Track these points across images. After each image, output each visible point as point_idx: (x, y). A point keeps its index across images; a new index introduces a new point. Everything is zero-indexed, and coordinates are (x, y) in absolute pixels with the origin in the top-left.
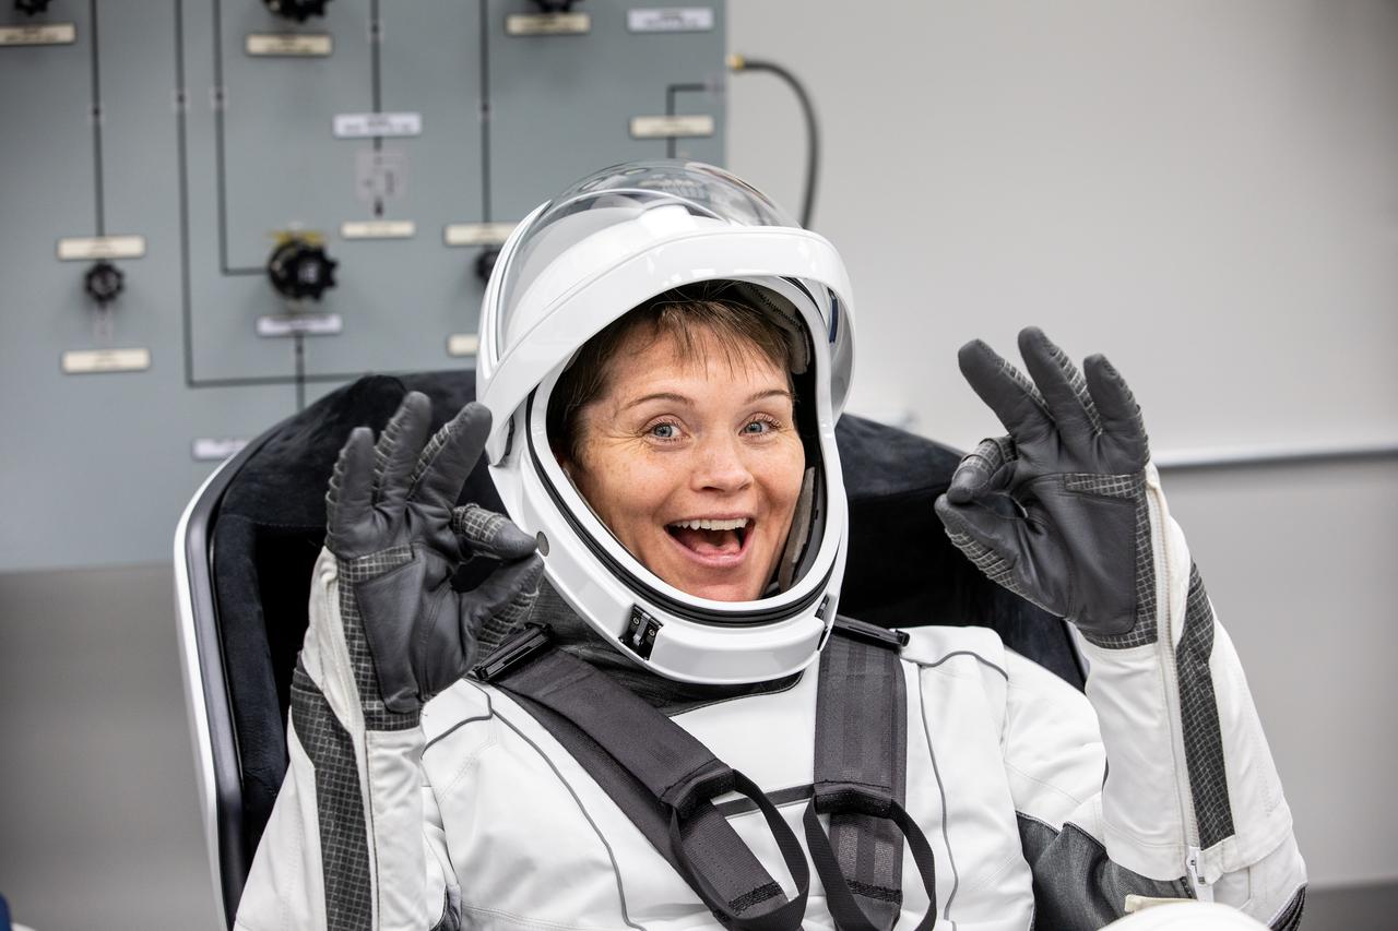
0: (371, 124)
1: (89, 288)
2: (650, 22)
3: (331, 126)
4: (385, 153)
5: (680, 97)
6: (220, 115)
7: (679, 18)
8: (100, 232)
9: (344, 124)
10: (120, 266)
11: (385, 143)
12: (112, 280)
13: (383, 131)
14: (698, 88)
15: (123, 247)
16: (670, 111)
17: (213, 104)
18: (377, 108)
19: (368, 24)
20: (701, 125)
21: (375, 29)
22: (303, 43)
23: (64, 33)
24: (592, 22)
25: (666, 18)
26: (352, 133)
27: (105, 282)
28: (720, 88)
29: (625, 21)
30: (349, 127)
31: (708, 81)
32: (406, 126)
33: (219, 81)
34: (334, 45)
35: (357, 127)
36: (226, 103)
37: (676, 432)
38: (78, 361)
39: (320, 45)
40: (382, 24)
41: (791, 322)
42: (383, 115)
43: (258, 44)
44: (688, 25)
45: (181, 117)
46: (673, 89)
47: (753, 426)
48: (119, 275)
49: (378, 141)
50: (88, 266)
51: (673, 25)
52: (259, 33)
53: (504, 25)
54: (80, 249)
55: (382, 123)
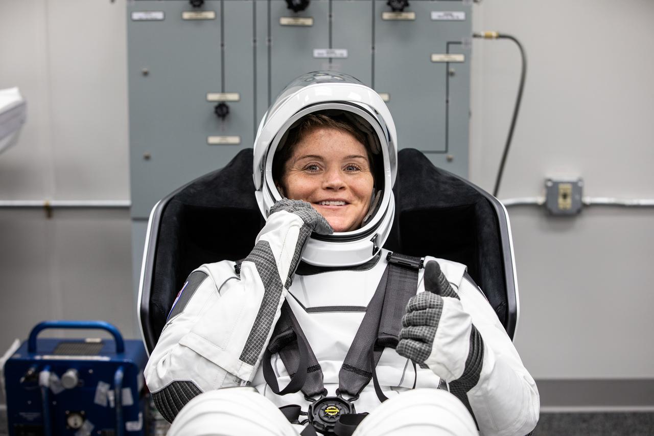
0: (328, 53)
1: (216, 112)
2: (440, 16)
3: (312, 53)
4: (334, 64)
5: (451, 46)
6: (269, 48)
7: (451, 15)
8: (223, 91)
9: (317, 53)
10: (228, 104)
11: (333, 60)
12: (225, 109)
13: (332, 56)
14: (459, 43)
15: (232, 97)
16: (448, 52)
17: (267, 43)
18: (331, 47)
19: (328, 14)
20: (460, 58)
21: (330, 16)
22: (302, 21)
23: (210, 15)
24: (416, 16)
25: (447, 15)
26: (321, 56)
27: (222, 110)
28: (468, 44)
29: (430, 16)
30: (319, 54)
31: (463, 40)
32: (342, 54)
33: (269, 35)
34: (314, 22)
35: (323, 54)
36: (272, 43)
37: (318, 168)
38: (213, 140)
39: (309, 22)
40: (333, 14)
41: (369, 130)
42: (333, 50)
43: (285, 21)
44: (455, 18)
45: (255, 48)
46: (448, 43)
47: (350, 168)
48: (227, 108)
49: (330, 60)
50: (216, 104)
51: (450, 18)
52: (285, 17)
53: (381, 16)
54: (214, 97)
55: (333, 53)
